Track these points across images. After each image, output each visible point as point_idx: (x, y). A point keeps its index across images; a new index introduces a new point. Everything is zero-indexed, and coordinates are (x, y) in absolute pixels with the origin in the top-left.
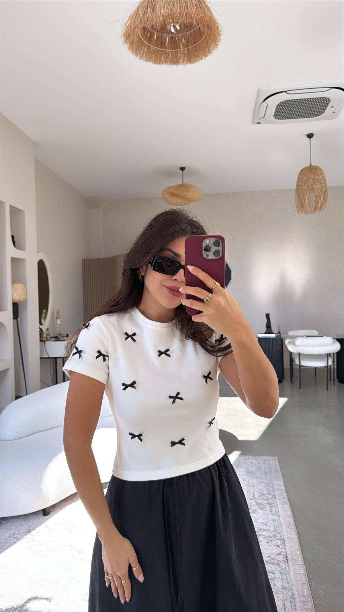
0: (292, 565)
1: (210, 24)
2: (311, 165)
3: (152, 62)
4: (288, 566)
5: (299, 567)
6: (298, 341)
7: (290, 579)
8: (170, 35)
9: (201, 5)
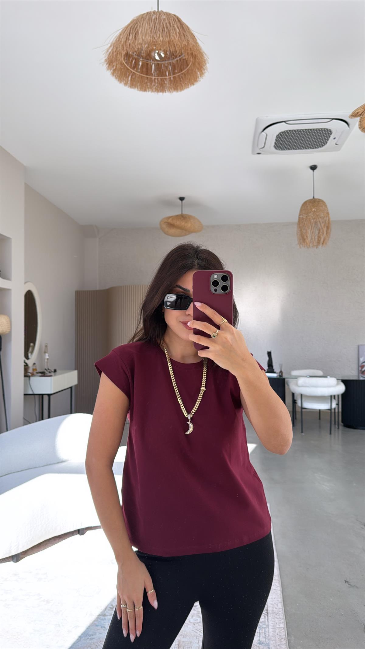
0: (272, 618)
1: (194, 52)
2: (314, 197)
3: (137, 88)
4: (268, 619)
5: (278, 620)
6: (301, 381)
7: (268, 633)
8: (156, 62)
9: (185, 33)
